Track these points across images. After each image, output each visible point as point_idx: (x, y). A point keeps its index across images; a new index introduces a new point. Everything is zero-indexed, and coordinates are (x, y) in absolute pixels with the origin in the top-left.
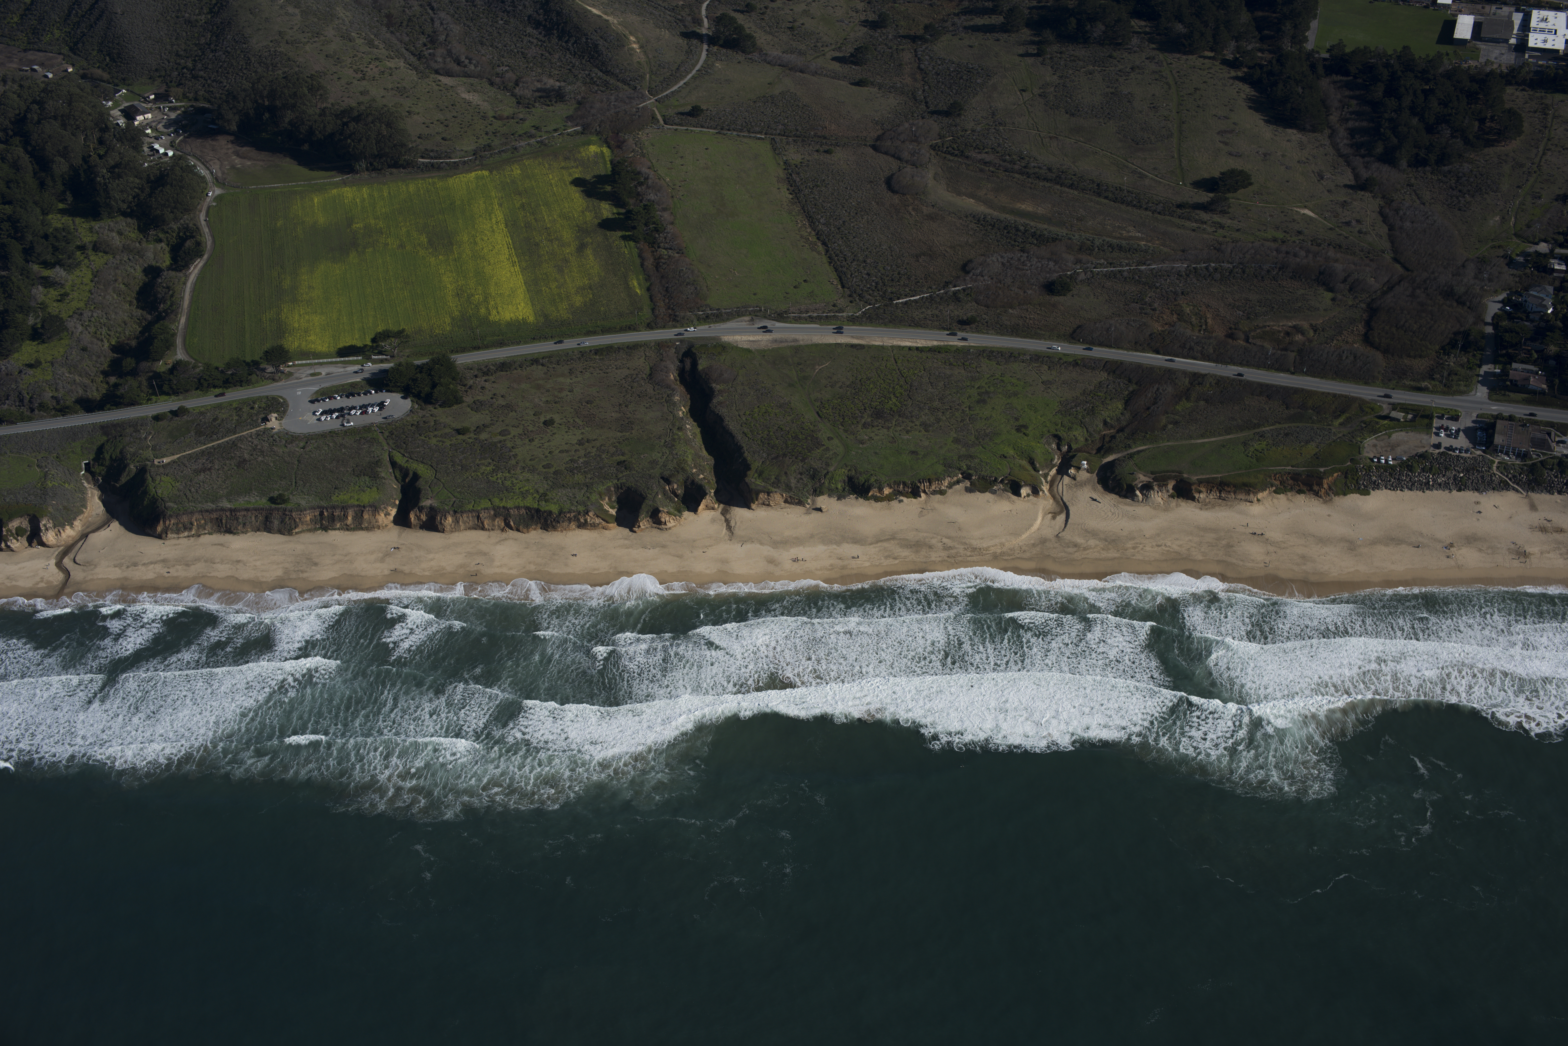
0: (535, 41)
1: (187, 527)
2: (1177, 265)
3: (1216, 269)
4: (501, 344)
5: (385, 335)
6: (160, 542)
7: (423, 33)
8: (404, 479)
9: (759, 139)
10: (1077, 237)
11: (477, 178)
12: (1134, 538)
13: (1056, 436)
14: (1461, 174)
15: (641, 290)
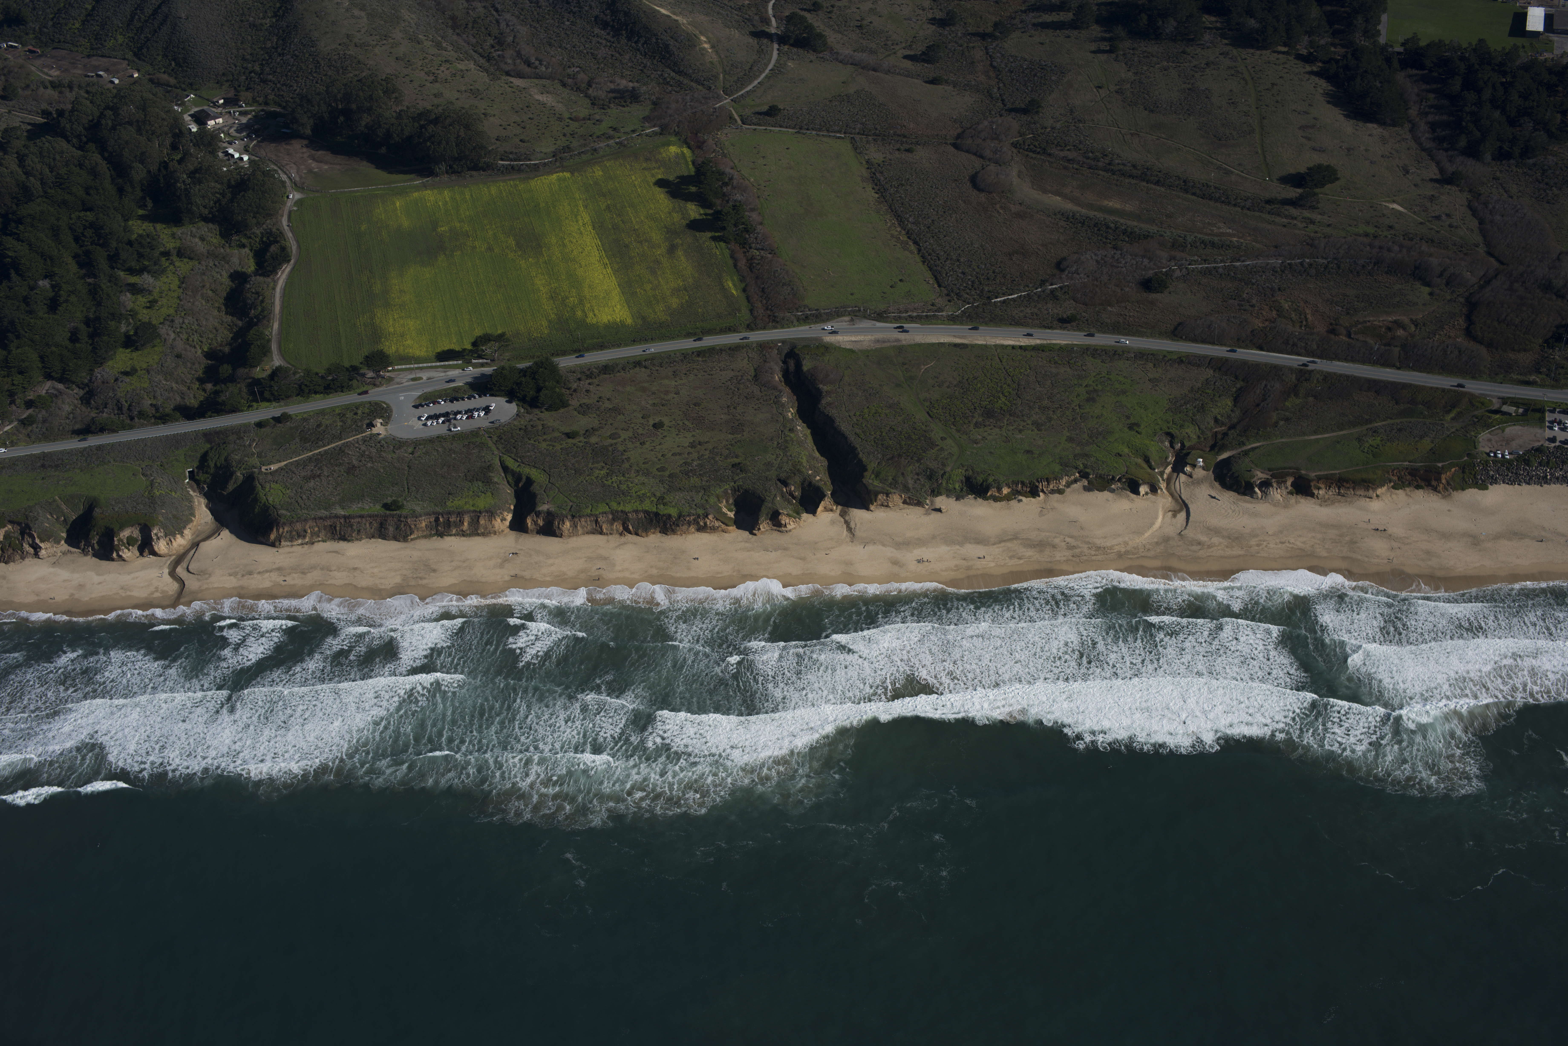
0: (604, 42)
1: (301, 535)
2: (1272, 261)
3: (1311, 265)
4: (602, 347)
5: (485, 339)
6: (274, 550)
7: (489, 35)
8: (517, 484)
9: (839, 138)
10: (1168, 233)
11: (559, 179)
12: (1256, 536)
13: (1169, 434)
14: (1546, 167)
15: (736, 290)
